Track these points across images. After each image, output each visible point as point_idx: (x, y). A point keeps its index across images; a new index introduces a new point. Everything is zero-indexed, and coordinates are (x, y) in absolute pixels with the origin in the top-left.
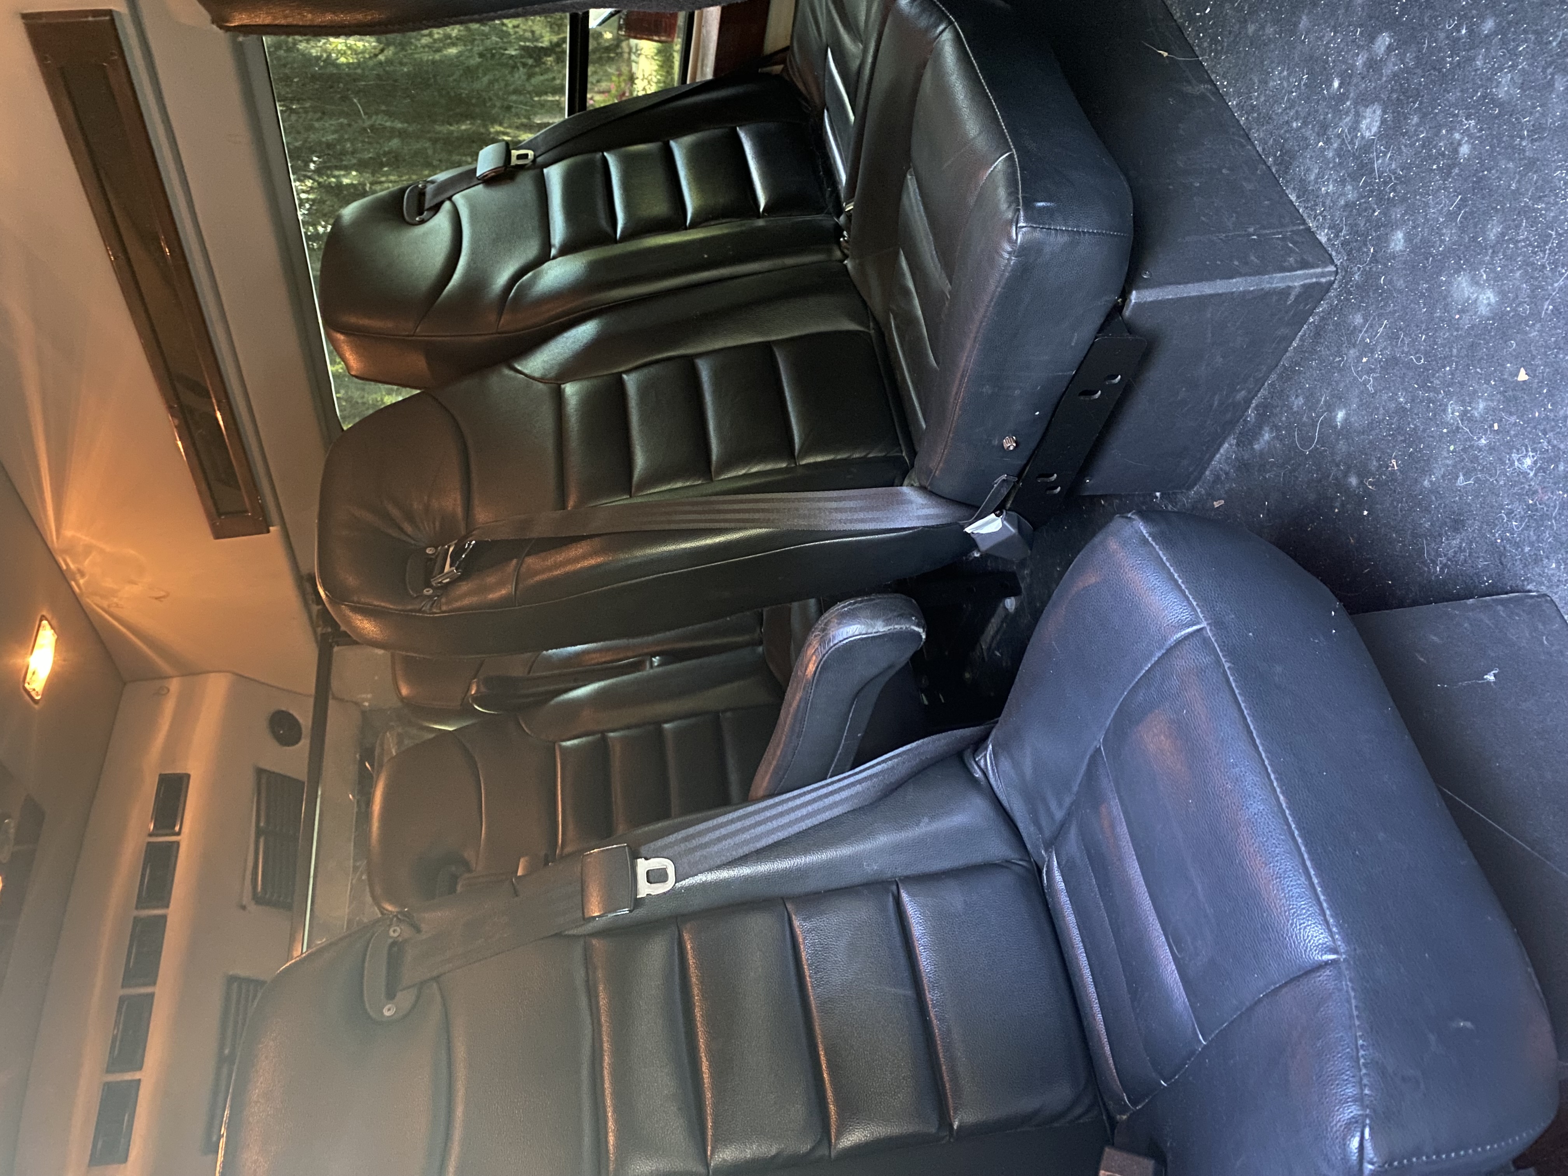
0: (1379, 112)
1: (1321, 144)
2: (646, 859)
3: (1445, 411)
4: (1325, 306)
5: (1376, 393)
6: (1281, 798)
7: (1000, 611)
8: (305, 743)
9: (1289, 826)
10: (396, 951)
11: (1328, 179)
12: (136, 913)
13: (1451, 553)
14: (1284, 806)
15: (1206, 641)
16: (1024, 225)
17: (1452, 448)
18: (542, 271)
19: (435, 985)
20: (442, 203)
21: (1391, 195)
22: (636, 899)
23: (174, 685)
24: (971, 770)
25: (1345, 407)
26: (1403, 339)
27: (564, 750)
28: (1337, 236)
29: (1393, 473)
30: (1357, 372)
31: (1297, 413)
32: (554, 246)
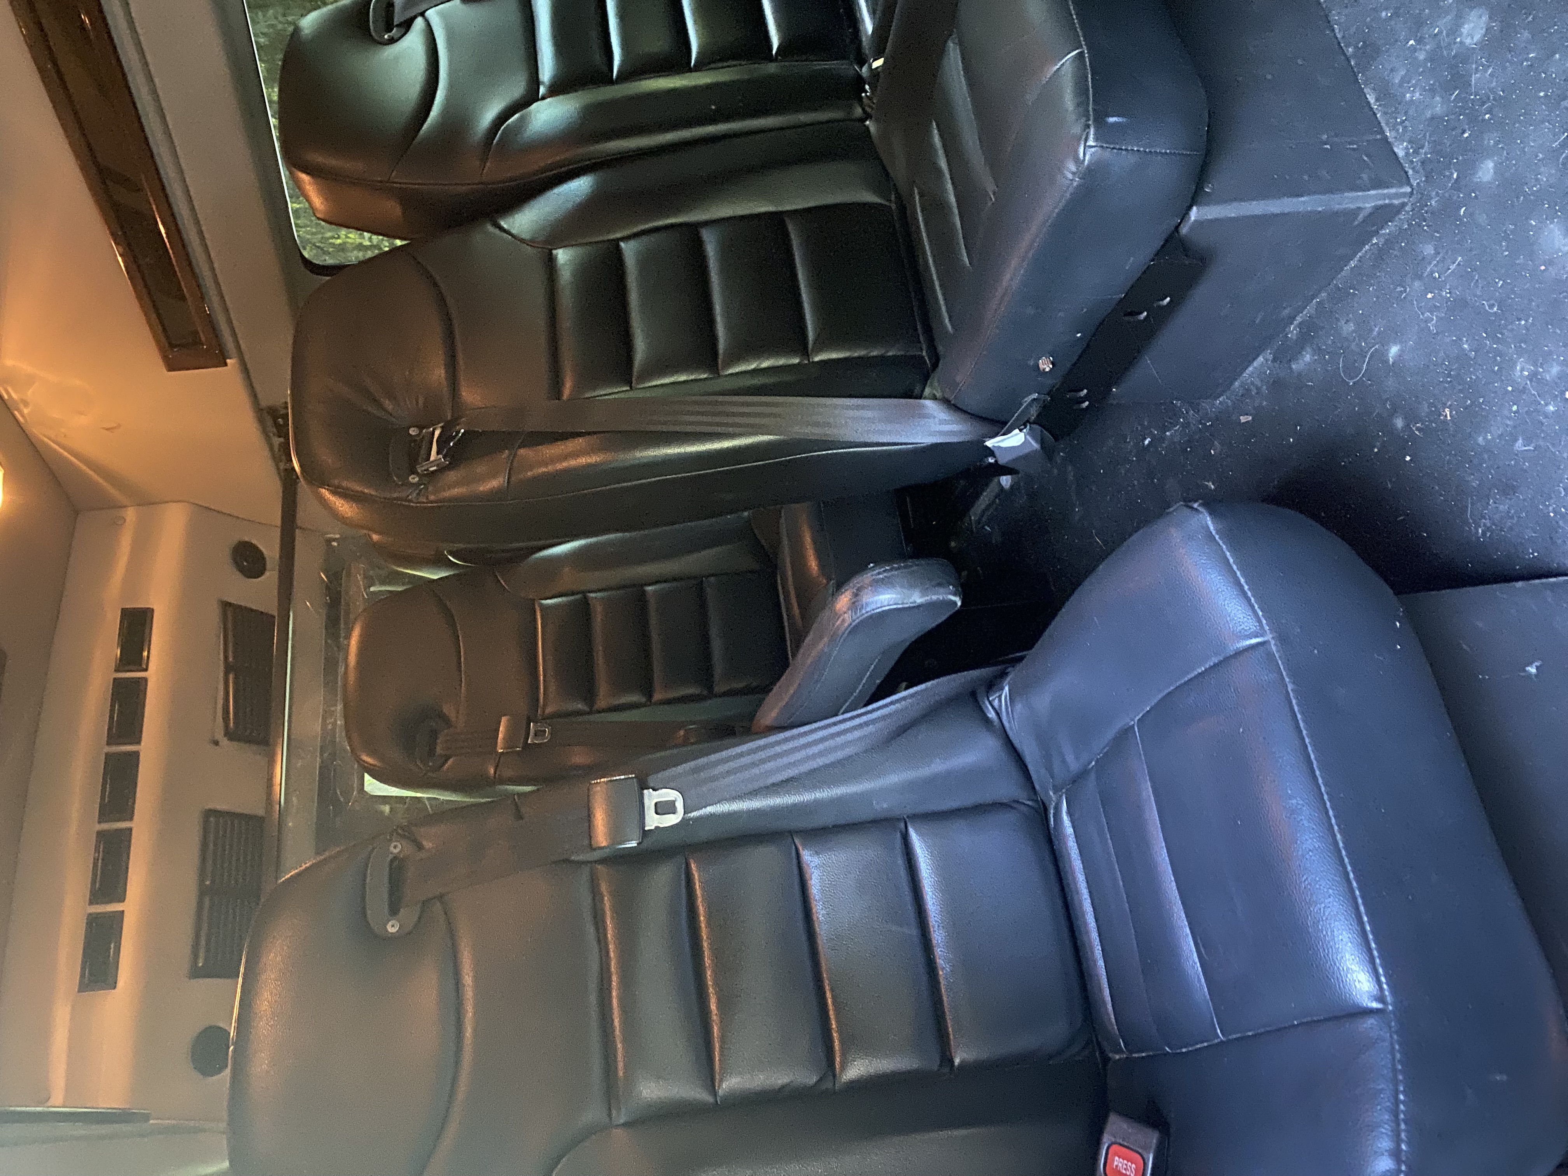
0: (1485, 18)
1: (1412, 42)
2: (654, 790)
3: (1513, 367)
4: (1393, 228)
5: (1437, 333)
6: (1339, 836)
7: (993, 485)
8: (271, 576)
9: (1345, 868)
10: (397, 867)
11: (1414, 86)
12: (108, 749)
13: (1497, 517)
14: (1341, 845)
15: (1270, 656)
16: (1093, 144)
17: (1515, 408)
18: (530, 113)
19: (438, 904)
20: (415, 17)
21: (1487, 116)
22: (644, 831)
23: (130, 514)
24: (986, 711)
25: (1401, 342)
26: (1477, 280)
27: (544, 608)
28: (1416, 152)
29: (1445, 422)
30: (1420, 308)
31: (1346, 339)
32: (543, 83)
